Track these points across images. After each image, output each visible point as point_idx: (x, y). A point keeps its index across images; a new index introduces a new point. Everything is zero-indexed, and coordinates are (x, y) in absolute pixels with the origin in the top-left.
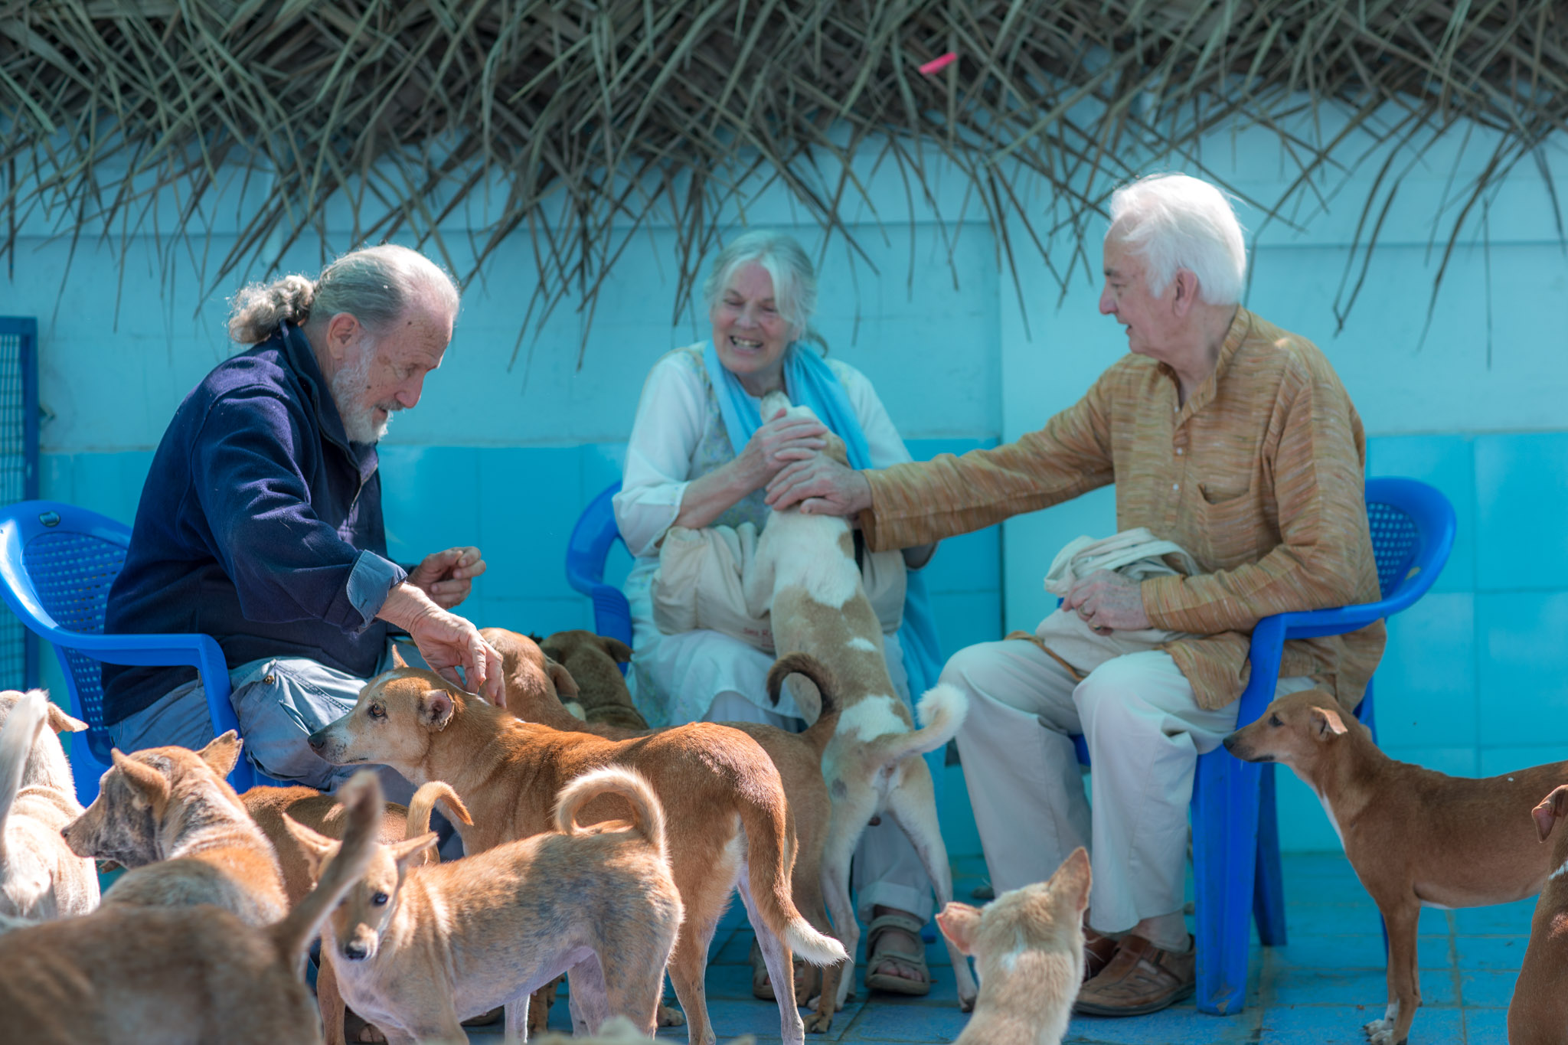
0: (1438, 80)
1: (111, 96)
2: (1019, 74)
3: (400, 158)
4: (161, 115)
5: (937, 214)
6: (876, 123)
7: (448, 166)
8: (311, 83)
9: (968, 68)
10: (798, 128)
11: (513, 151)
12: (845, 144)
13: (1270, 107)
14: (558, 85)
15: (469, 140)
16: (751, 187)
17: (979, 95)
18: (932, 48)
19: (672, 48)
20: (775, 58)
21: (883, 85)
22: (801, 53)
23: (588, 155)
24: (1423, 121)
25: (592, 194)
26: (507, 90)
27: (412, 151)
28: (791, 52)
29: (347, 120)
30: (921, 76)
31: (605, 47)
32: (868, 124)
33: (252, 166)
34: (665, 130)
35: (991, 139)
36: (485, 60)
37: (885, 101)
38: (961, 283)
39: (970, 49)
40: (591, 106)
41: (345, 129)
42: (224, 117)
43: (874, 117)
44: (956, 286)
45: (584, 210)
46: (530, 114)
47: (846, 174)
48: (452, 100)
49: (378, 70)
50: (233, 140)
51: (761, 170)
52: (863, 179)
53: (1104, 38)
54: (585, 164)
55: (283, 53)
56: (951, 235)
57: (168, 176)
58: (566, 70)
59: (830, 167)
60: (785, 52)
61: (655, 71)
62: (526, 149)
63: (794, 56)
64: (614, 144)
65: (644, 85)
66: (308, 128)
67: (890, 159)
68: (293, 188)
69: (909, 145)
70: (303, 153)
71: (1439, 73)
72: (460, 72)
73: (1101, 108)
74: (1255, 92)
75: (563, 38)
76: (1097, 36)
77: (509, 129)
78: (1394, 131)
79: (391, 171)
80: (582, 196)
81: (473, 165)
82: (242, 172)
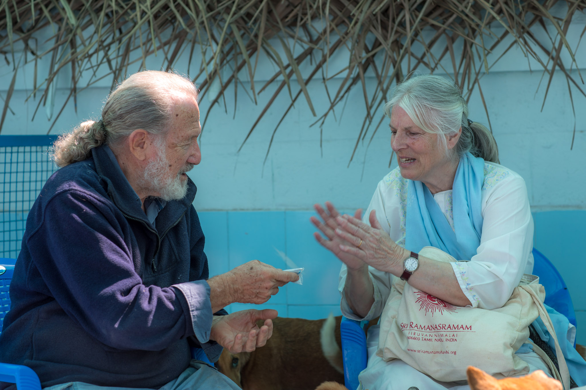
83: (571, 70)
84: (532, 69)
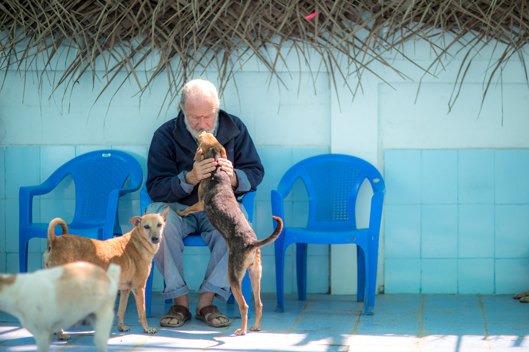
0: (486, 25)
1: (21, 21)
2: (340, 20)
3: (122, 45)
4: (38, 28)
5: (310, 69)
6: (289, 36)
7: (139, 48)
8: (91, 18)
9: (322, 18)
10: (262, 37)
11: (162, 43)
12: (278, 42)
13: (427, 33)
14: (178, 21)
15: (147, 39)
16: (245, 57)
17: (325, 27)
18: (309, 11)
19: (219, 9)
20: (254, 13)
21: (292, 23)
22: (264, 11)
23: (188, 46)
24: (480, 39)
25: (189, 59)
26: (160, 22)
27: (126, 43)
28: (260, 11)
29: (104, 32)
30: (305, 20)
31: (196, 8)
32: (287, 36)
33: (70, 47)
34: (215, 37)
35: (329, 43)
36: (153, 12)
37: (292, 29)
38: (317, 93)
39: (323, 11)
40: (190, 28)
41: (103, 34)
42: (61, 29)
43: (288, 34)
44: (316, 94)
45: (185, 65)
46: (168, 31)
47: (279, 54)
48: (141, 25)
49: (116, 14)
50: (64, 37)
51: (248, 52)
52: (284, 56)
53: (369, 8)
54: (187, 48)
55: (82, 7)
56: (315, 77)
57: (40, 49)
58: (181, 15)
59: (273, 51)
60: (258, 11)
61: (212, 16)
62: (167, 42)
63: (261, 12)
64: (196, 42)
65: (208, 21)
66: (90, 33)
67: (294, 49)
68: (84, 54)
69: (300, 44)
70: (88, 42)
71: (486, 23)
72: (144, 16)
73: (368, 33)
74: (422, 28)
75: (180, 4)
76: (367, 7)
77: (160, 36)
78: (469, 43)
79: (119, 50)
80: (185, 60)
81: (148, 48)
82: (67, 48)
83: (282, 72)
84: (261, 70)
